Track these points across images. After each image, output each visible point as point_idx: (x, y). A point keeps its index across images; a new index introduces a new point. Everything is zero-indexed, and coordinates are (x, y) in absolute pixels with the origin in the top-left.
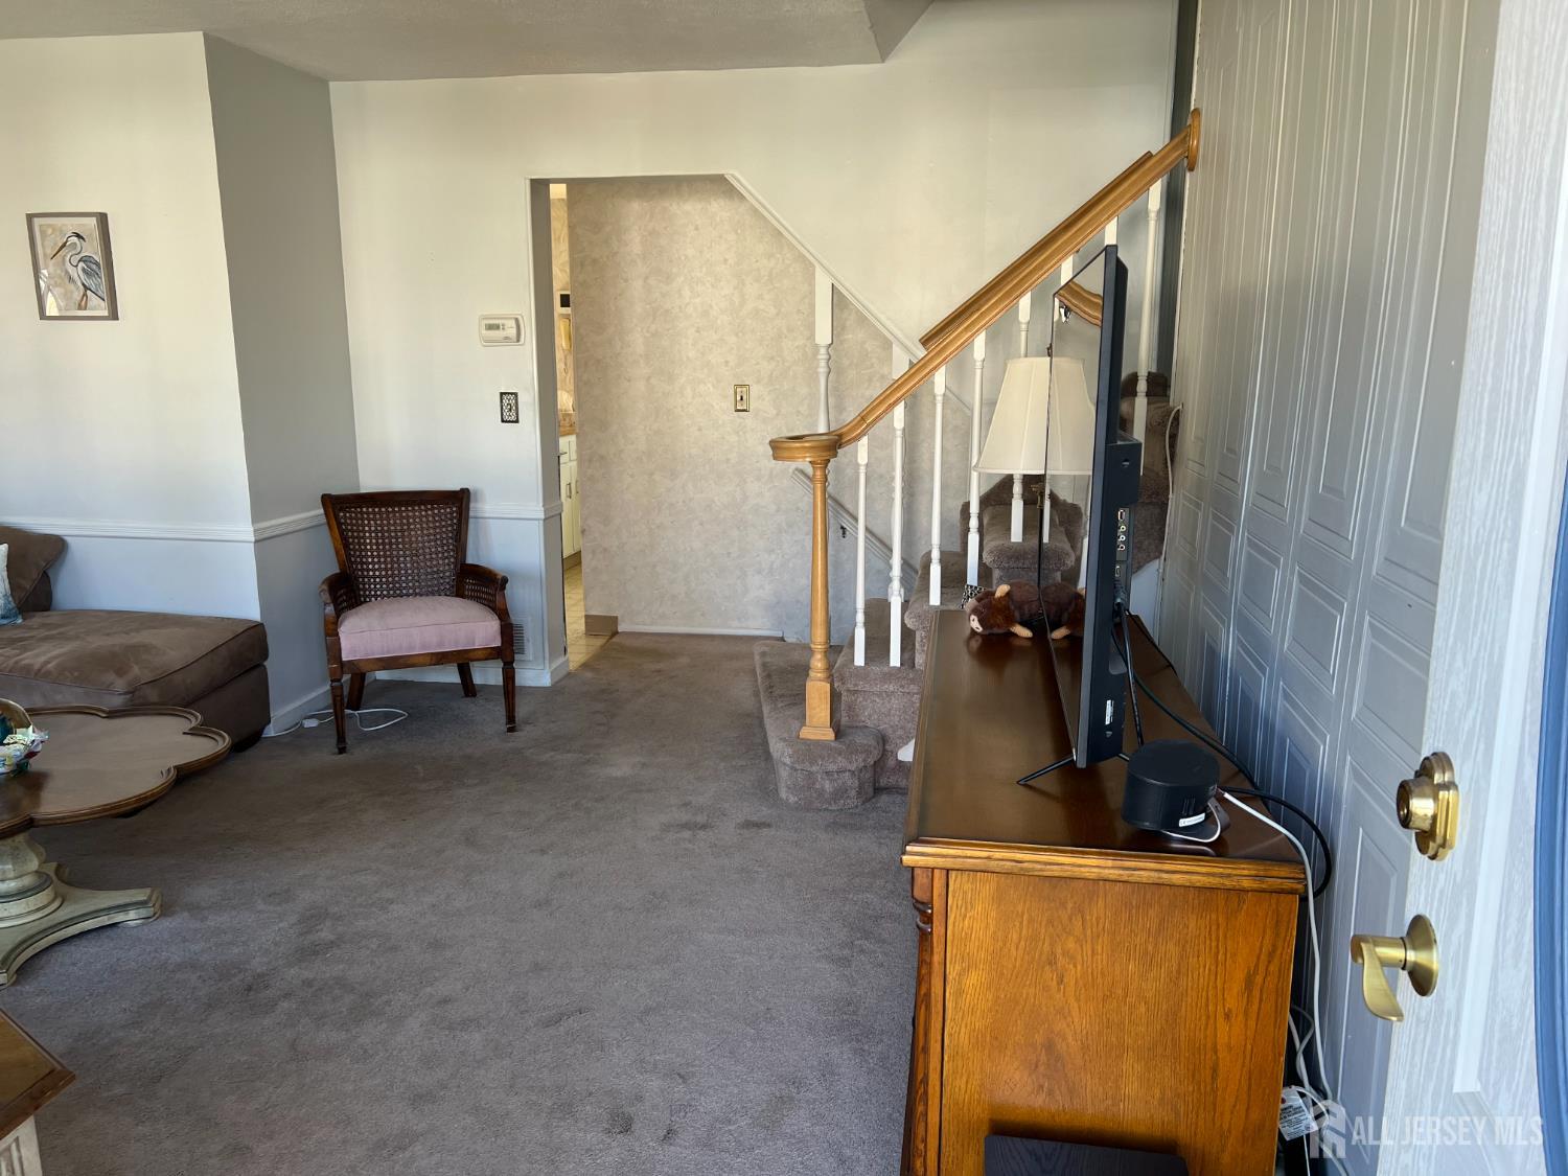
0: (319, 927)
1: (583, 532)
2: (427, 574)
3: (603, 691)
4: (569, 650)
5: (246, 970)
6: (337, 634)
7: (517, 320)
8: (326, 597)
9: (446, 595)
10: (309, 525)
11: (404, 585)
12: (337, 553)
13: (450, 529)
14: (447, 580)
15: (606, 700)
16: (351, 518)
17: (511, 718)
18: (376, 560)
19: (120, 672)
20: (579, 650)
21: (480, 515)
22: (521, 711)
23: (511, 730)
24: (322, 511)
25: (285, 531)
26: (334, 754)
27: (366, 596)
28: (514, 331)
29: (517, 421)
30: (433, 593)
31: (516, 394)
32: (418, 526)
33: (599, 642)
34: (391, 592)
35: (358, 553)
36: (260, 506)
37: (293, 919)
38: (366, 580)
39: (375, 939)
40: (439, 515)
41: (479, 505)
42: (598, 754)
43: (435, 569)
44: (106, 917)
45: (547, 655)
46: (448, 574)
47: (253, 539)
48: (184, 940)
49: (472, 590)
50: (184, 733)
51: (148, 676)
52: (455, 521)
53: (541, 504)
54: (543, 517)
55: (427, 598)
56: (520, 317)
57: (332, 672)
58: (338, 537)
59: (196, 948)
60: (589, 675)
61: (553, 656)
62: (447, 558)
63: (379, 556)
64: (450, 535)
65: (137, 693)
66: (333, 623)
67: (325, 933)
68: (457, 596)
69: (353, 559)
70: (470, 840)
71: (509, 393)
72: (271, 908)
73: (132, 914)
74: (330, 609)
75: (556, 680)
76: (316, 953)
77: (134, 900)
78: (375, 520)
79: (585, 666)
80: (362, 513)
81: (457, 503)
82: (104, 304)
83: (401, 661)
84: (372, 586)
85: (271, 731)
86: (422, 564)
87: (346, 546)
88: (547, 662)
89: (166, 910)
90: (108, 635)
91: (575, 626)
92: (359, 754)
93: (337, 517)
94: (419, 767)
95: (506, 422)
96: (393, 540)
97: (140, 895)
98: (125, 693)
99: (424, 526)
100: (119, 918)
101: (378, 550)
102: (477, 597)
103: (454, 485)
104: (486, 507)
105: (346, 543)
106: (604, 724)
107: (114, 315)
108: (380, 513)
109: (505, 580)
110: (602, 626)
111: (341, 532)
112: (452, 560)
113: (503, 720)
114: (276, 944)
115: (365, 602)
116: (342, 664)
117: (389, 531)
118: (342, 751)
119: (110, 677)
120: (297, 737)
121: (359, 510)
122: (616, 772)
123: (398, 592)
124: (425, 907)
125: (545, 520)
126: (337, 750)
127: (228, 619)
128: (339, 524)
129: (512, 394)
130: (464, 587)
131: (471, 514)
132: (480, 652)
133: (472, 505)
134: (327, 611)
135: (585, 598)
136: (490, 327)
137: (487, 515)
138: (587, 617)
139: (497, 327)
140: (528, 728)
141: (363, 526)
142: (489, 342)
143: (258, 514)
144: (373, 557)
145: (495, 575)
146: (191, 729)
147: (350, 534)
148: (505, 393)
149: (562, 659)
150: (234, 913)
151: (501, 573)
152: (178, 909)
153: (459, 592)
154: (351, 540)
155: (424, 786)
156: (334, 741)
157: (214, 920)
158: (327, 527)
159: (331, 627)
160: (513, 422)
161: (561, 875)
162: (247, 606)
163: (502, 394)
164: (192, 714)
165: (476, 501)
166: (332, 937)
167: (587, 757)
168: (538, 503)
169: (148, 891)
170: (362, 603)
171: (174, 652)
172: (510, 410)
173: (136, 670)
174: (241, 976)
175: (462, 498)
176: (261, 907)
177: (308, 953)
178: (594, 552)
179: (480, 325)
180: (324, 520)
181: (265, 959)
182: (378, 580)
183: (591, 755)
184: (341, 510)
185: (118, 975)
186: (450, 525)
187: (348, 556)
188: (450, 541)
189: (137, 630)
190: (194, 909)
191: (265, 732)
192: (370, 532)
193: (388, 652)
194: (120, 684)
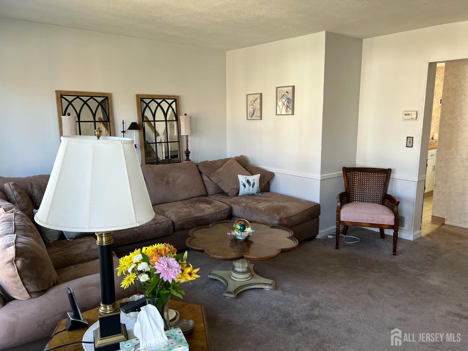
0: (314, 309)
1: (435, 186)
2: (373, 195)
3: (433, 247)
4: (422, 228)
5: (291, 317)
6: (340, 212)
7: (417, 112)
8: (339, 200)
9: (378, 203)
10: (338, 176)
11: (365, 198)
12: (345, 185)
13: (383, 181)
14: (379, 199)
15: (434, 251)
16: (351, 175)
17: (395, 250)
18: (357, 189)
19: (278, 214)
20: (427, 228)
21: (394, 178)
22: (399, 248)
23: (394, 254)
24: (342, 172)
25: (330, 177)
26: (334, 249)
27: (352, 200)
28: (415, 116)
29: (412, 147)
30: (374, 202)
31: (413, 138)
32: (372, 180)
33: (436, 226)
34: (360, 200)
35: (351, 186)
36: (324, 169)
37: (308, 303)
38: (353, 195)
39: (330, 320)
40: (380, 176)
41: (394, 175)
42: (426, 273)
43: (376, 194)
44: (261, 286)
45: (413, 229)
46: (380, 196)
47: (320, 179)
48: (278, 300)
49: (388, 203)
50: (288, 238)
51: (285, 216)
52: (385, 179)
53: (417, 176)
54: (417, 181)
55: (372, 203)
56: (418, 111)
57: (337, 223)
58: (346, 181)
59: (280, 303)
60: (429, 239)
61: (415, 230)
62: (380, 191)
63: (358, 188)
64: (382, 184)
65: (281, 221)
66: (339, 208)
67: (316, 313)
68: (382, 205)
69: (350, 188)
70: (370, 293)
71: (410, 137)
72: (303, 298)
73: (267, 287)
74: (339, 204)
75: (416, 238)
76: (311, 319)
77: (268, 283)
78: (358, 176)
79: (428, 235)
80: (355, 174)
81: (387, 173)
82: (291, 111)
83: (359, 224)
84: (355, 197)
85: (318, 237)
86: (372, 192)
87: (348, 183)
88: (412, 232)
89: (276, 288)
90: (278, 202)
91: (427, 218)
92: (342, 250)
93: (346, 174)
94: (359, 261)
95: (408, 147)
96: (363, 183)
97: (270, 281)
98: (278, 220)
99: (374, 180)
100: (264, 287)
101: (358, 186)
102: (389, 206)
103: (386, 167)
104: (396, 176)
105: (348, 182)
106: (431, 261)
107: (293, 114)
108: (360, 174)
109: (399, 203)
110: (438, 220)
111: (347, 180)
112: (382, 192)
113: (392, 250)
114: (301, 311)
115: (352, 202)
116: (340, 222)
117: (362, 180)
118: (337, 248)
119: (276, 215)
120: (326, 240)
121: (354, 172)
122: (431, 282)
123: (363, 200)
124: (349, 314)
125: (418, 182)
126: (336, 248)
127: (310, 202)
128: (347, 177)
129: (411, 137)
130: (385, 202)
131: (391, 177)
132: (386, 226)
133: (392, 174)
134: (338, 204)
135: (433, 209)
136: (405, 115)
137: (397, 178)
138: (432, 216)
139: (409, 115)
140: (401, 255)
141: (355, 178)
142: (405, 120)
143: (322, 172)
144: (356, 188)
145: (396, 200)
146: (289, 237)
147: (350, 180)
148: (409, 137)
149: (419, 232)
150: (293, 295)
151: (397, 200)
152: (279, 289)
153: (383, 204)
154: (350, 182)
155: (359, 268)
156: (335, 244)
157: (288, 296)
158: (343, 177)
159: (339, 209)
160: (410, 147)
161: (400, 319)
162: (316, 198)
163: (407, 137)
164: (291, 231)
165: (393, 173)
166: (318, 315)
167: (422, 273)
168: (416, 176)
169: (272, 281)
170: (350, 202)
171: (293, 210)
172: (410, 143)
173: (282, 214)
174: (289, 318)
175: (388, 172)
176: (301, 296)
177: (310, 318)
178: (438, 193)
179: (403, 113)
180: (342, 175)
181: (297, 315)
182: (357, 195)
183: (423, 273)
184: (348, 172)
185: (259, 305)
186: (383, 180)
187: (348, 187)
188: (382, 186)
189: (286, 202)
190: (283, 290)
191: (317, 236)
192: (356, 180)
193: (355, 220)
194: (278, 218)
